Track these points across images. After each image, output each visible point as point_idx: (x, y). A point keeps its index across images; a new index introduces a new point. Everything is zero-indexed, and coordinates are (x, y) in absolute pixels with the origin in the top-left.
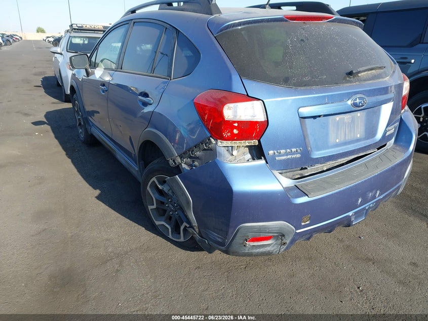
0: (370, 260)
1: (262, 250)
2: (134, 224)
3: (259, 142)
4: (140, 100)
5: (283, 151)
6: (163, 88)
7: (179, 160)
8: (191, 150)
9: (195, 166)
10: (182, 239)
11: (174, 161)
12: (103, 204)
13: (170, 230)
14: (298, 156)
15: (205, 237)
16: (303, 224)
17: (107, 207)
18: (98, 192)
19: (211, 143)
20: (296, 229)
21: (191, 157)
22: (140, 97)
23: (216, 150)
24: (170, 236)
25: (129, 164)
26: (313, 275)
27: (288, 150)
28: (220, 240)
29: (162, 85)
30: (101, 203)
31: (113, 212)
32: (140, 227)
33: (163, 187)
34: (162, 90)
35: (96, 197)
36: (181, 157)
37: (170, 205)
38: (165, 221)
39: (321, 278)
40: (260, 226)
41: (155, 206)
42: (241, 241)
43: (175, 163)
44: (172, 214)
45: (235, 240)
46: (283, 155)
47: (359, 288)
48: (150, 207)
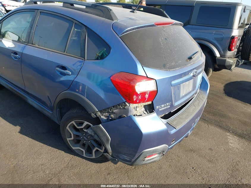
0: (192, 150)
1: (152, 161)
2: (56, 150)
3: (152, 102)
4: (59, 71)
5: (163, 106)
6: (80, 66)
7: (99, 114)
8: (110, 108)
9: (111, 117)
10: (94, 157)
11: (95, 114)
12: (27, 138)
13: (84, 152)
14: (169, 106)
15: (116, 157)
16: (172, 143)
17: (31, 139)
18: (18, 128)
19: (126, 105)
20: (169, 146)
21: (108, 112)
22: (58, 69)
23: (128, 109)
24: (84, 155)
25: (42, 108)
26: (170, 165)
27: (165, 105)
28: (128, 159)
29: (79, 64)
30: (25, 137)
31: (37, 142)
32: (60, 151)
33: (87, 130)
34: (80, 67)
35: (19, 132)
36: (101, 111)
37: (84, 137)
38: (80, 147)
39: (175, 167)
40: (154, 150)
41: (72, 138)
42: (142, 159)
43: (96, 116)
44: (86, 142)
45: (138, 159)
46: (163, 107)
47: (193, 168)
48: (68, 139)
